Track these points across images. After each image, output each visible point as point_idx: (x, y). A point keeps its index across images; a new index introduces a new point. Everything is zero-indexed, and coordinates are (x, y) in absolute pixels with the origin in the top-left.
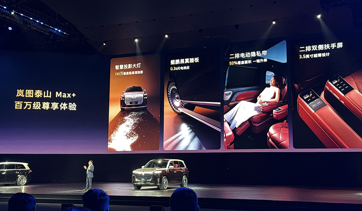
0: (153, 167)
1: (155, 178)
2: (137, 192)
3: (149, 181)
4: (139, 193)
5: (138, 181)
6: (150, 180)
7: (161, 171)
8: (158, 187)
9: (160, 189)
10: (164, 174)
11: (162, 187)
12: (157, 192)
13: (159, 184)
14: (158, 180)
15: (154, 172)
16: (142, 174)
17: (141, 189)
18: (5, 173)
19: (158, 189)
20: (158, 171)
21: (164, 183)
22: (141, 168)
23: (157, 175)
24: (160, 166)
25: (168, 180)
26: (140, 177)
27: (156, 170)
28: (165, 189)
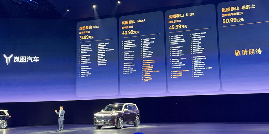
0: (111, 110)
1: (112, 119)
2: (98, 131)
4: (100, 132)
5: (99, 122)
6: (109, 121)
7: (117, 114)
8: (116, 126)
9: (117, 128)
10: (120, 115)
11: (119, 127)
13: (116, 124)
14: (116, 121)
15: (111, 114)
16: (102, 116)
17: (102, 128)
20: (115, 113)
21: (121, 123)
22: (101, 111)
23: (115, 116)
24: (117, 109)
25: (123, 121)
26: (100, 118)
27: (113, 113)
28: (121, 128)
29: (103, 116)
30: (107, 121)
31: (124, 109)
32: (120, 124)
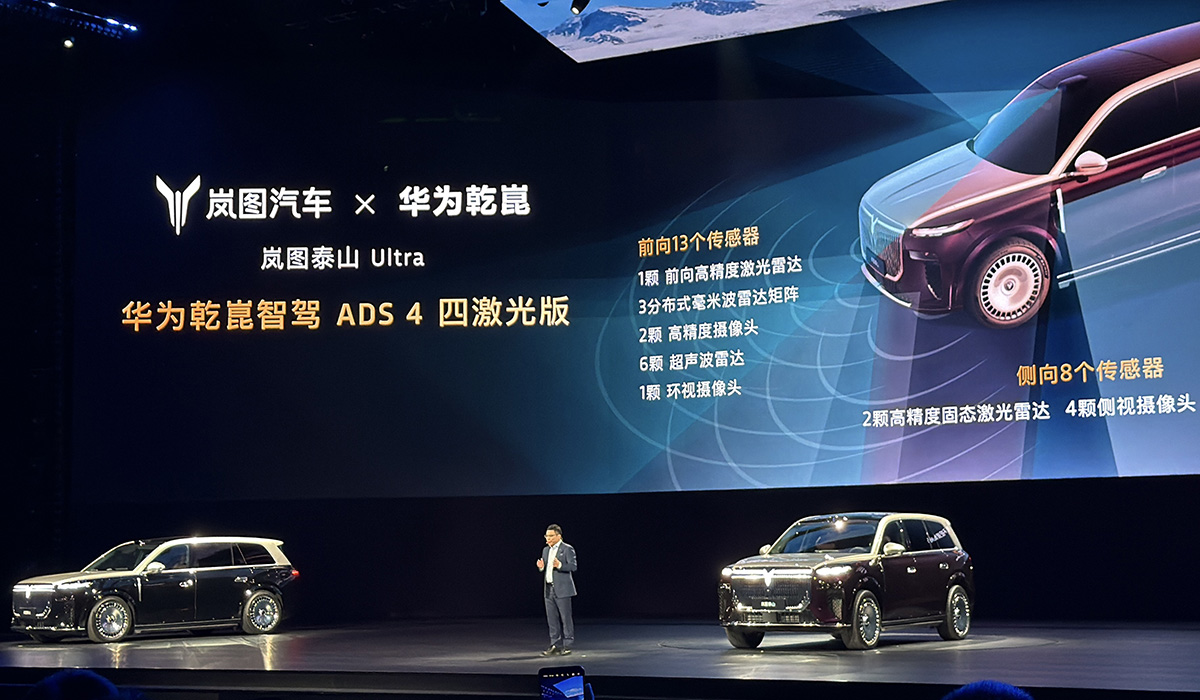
0: (811, 549)
1: (820, 598)
2: (745, 662)
3: (794, 613)
4: (754, 663)
5: (748, 613)
6: (800, 606)
7: (849, 568)
8: (838, 636)
9: (845, 648)
10: (860, 578)
11: (857, 640)
12: (835, 661)
13: (839, 625)
14: (838, 606)
15: (814, 571)
16: (762, 582)
17: (761, 645)
18: (190, 582)
19: (837, 647)
20: (833, 567)
21: (865, 618)
22: (757, 554)
23: (832, 582)
24: (843, 545)
25: (881, 608)
26: (753, 593)
27: (825, 563)
28: (871, 648)
29: (769, 578)
30: (790, 608)
31: (884, 542)
32: (860, 622)
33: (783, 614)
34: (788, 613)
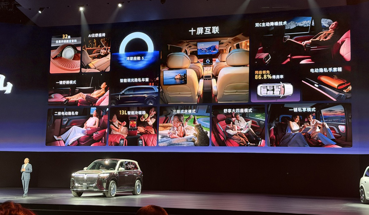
0: (99, 168)
1: (100, 182)
3: (92, 187)
5: (79, 187)
6: (94, 185)
7: (109, 174)
8: (104, 194)
9: (106, 197)
10: (112, 177)
11: (109, 194)
12: (102, 200)
13: (105, 190)
14: (105, 185)
15: (99, 175)
16: (84, 178)
17: (82, 196)
19: (104, 196)
20: (104, 174)
21: (112, 189)
22: (83, 170)
24: (108, 167)
25: (117, 185)
26: (81, 181)
27: (102, 173)
28: (113, 197)
29: (85, 177)
30: (91, 185)
31: (119, 167)
32: (110, 190)
33: (89, 187)
34: (90, 187)
